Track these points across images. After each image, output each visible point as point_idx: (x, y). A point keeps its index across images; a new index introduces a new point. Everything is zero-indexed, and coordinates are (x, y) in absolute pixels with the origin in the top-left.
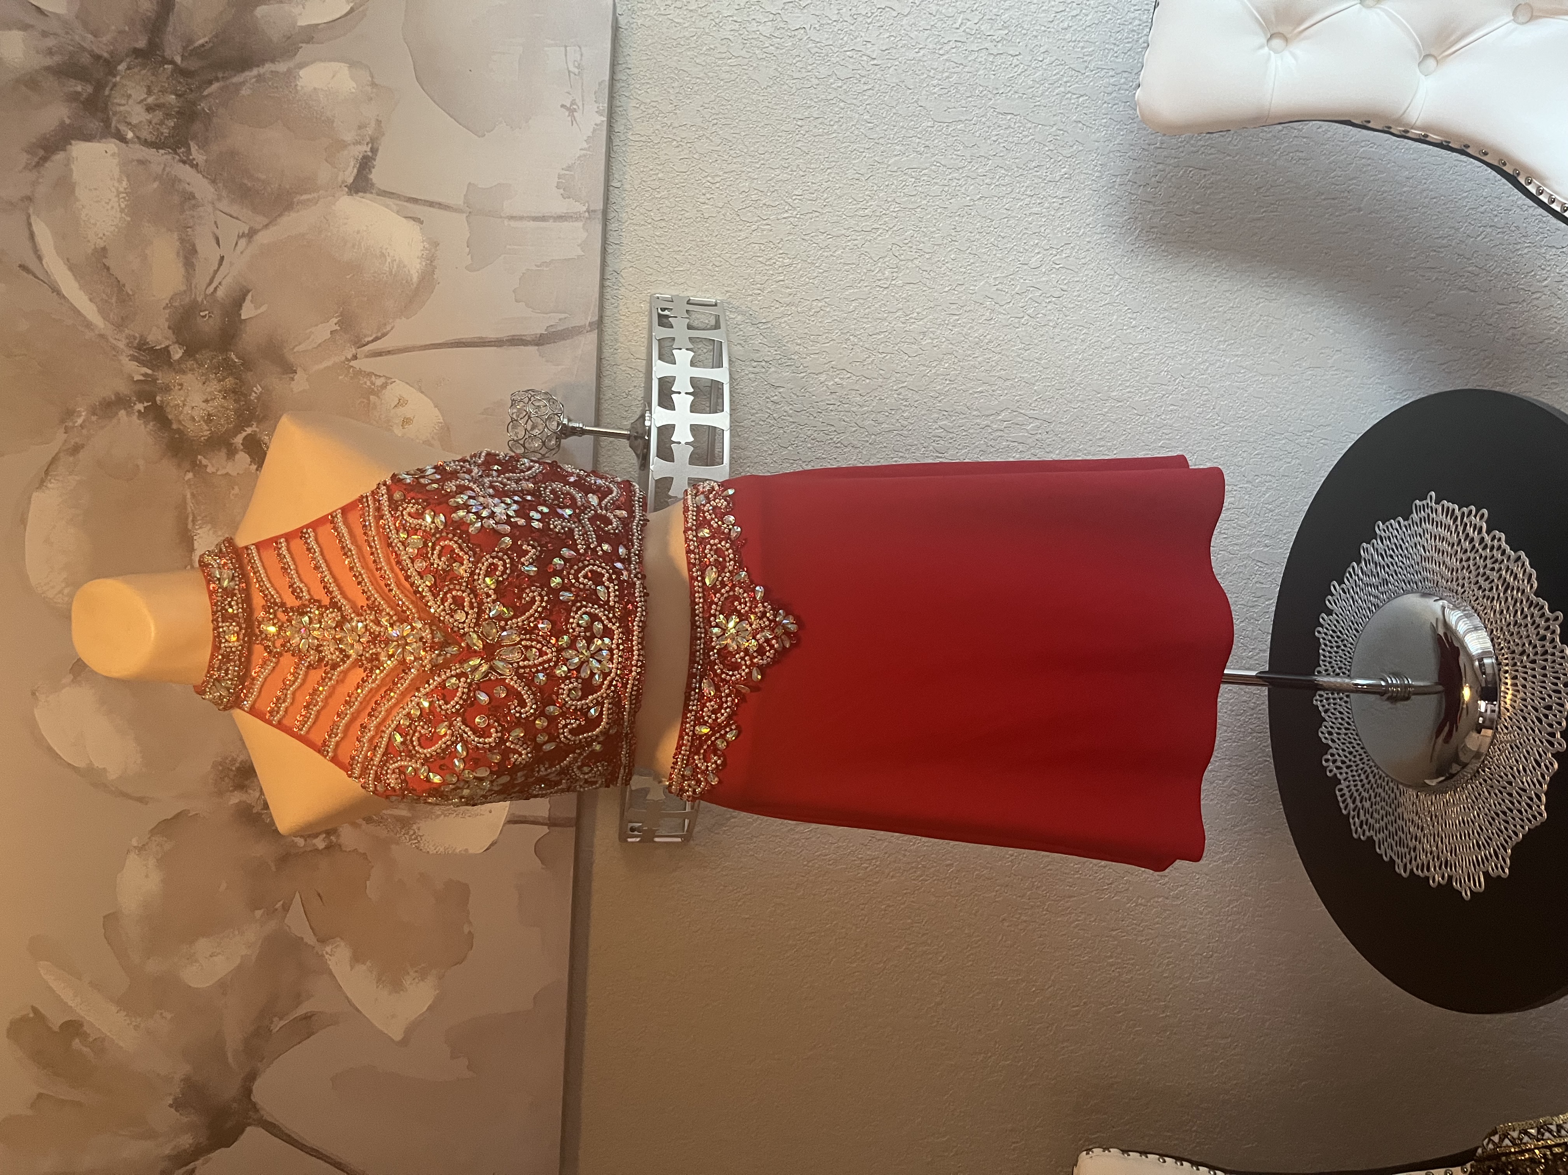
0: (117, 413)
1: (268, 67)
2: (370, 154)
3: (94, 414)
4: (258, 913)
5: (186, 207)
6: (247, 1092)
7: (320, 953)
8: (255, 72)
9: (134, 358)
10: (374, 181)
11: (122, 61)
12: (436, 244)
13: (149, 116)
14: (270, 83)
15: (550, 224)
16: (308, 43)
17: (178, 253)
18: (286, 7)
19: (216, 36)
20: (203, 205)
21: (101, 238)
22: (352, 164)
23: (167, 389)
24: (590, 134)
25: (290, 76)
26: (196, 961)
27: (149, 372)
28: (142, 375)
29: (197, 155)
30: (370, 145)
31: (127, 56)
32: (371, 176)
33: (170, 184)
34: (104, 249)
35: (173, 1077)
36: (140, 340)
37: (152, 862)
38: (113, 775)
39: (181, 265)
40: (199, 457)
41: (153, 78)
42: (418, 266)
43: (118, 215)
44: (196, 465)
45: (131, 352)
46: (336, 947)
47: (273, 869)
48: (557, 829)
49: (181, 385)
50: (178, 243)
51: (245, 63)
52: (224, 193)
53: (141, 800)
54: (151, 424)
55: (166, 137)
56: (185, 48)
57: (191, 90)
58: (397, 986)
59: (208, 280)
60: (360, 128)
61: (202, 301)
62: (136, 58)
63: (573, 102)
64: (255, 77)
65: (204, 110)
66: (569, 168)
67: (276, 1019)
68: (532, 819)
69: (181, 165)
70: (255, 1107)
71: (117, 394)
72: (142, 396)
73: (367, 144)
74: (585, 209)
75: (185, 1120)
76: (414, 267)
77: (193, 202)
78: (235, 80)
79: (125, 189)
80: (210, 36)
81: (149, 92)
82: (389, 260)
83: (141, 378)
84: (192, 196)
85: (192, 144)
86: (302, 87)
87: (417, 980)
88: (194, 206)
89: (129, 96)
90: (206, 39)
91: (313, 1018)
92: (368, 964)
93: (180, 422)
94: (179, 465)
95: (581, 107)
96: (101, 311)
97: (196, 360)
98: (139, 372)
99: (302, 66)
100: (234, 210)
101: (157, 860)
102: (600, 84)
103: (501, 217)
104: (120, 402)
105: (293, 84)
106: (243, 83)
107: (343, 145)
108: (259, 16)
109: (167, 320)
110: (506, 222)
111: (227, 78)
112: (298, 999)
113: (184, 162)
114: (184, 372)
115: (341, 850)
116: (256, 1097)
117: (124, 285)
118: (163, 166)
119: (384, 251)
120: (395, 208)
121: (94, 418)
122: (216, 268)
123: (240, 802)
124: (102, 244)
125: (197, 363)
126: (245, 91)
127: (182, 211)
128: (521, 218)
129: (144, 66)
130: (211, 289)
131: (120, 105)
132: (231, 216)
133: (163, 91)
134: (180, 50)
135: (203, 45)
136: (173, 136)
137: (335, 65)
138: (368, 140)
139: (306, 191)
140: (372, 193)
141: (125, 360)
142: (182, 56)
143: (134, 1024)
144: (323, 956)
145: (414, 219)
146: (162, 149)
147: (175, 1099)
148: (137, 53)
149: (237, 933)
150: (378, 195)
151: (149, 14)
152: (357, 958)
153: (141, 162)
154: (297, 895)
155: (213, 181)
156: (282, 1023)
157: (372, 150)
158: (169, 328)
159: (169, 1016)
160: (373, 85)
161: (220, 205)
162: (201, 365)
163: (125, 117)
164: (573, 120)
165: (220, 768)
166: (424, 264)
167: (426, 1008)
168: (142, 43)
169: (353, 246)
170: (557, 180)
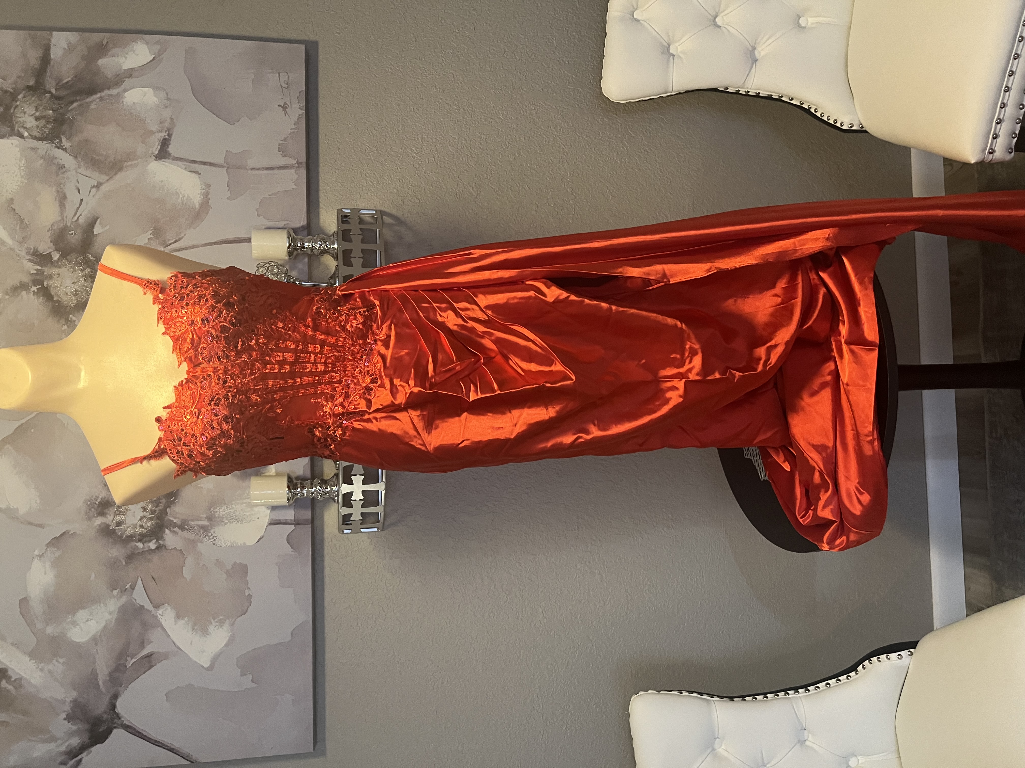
0: (20, 293)
1: (106, 92)
2: (167, 137)
3: (7, 295)
4: (115, 592)
5: (60, 173)
6: (114, 707)
7: (155, 614)
8: (98, 95)
9: (30, 261)
10: (171, 152)
11: (19, 94)
12: (209, 186)
13: (37, 123)
14: (107, 101)
15: (276, 171)
16: (129, 78)
17: (56, 199)
18: (116, 59)
19: (76, 76)
20: (70, 171)
21: (10, 193)
22: (157, 144)
23: (50, 277)
24: (296, 120)
25: (119, 96)
26: (78, 625)
27: (40, 268)
28: (35, 270)
29: (66, 143)
30: (167, 132)
31: (23, 90)
32: (169, 150)
33: (50, 160)
34: (12, 199)
35: (66, 700)
36: (34, 250)
37: (48, 564)
38: (22, 510)
39: (58, 205)
40: (71, 316)
41: (39, 102)
42: (199, 199)
43: (20, 180)
44: (69, 321)
45: (29, 257)
46: (166, 609)
47: (124, 563)
48: (300, 526)
49: (59, 274)
50: (55, 194)
51: (92, 91)
52: (82, 164)
53: (41, 526)
54: (41, 298)
55: (47, 134)
56: (57, 85)
57: (61, 107)
58: (205, 632)
59: (74, 214)
60: (161, 123)
61: (70, 226)
62: (29, 91)
63: (285, 104)
64: (99, 98)
65: (69, 117)
66: (285, 140)
67: (129, 659)
68: (284, 521)
69: (56, 149)
70: (118, 716)
71: (21, 282)
72: (35, 282)
73: (166, 131)
74: (295, 162)
75: (74, 728)
76: (196, 200)
77: (64, 170)
78: (88, 100)
79: (24, 164)
80: (71, 77)
81: (37, 110)
82: (181, 196)
83: (35, 272)
84: (63, 167)
85: (62, 137)
86: (126, 102)
87: (217, 627)
88: (64, 172)
89: (25, 113)
90: (70, 79)
91: (153, 656)
92: (186, 619)
93: (58, 296)
94: (58, 321)
95: (290, 105)
96: (10, 235)
97: (67, 259)
98: (33, 268)
99: (126, 91)
100: (88, 173)
101: (51, 562)
102: (300, 92)
103: (246, 169)
104: (23, 286)
105: (121, 101)
106: (92, 102)
107: (152, 133)
108: (100, 65)
109: (49, 237)
110: (250, 172)
111: (82, 100)
112: (142, 645)
113: (58, 148)
114: (60, 267)
115: (167, 549)
116: (119, 709)
117: (24, 219)
118: (45, 151)
119: (178, 191)
120: (184, 167)
121: (7, 297)
122: (78, 206)
123: (102, 523)
124: (11, 196)
125: (68, 261)
126: (93, 106)
127: (58, 175)
128: (258, 169)
129: (33, 95)
130: (76, 218)
131: (19, 117)
132: (87, 177)
133: (46, 109)
134: (54, 84)
135: (67, 82)
136: (51, 134)
137: (145, 89)
138: (166, 129)
139: (130, 160)
140: (169, 159)
141: (25, 262)
142: (56, 89)
143: (40, 667)
144: (157, 616)
145: (195, 172)
146: (45, 141)
147: (67, 715)
148: (29, 88)
149: (102, 605)
150: (173, 159)
151: (36, 66)
152: (178, 617)
153: (33, 149)
154: (140, 578)
155: (76, 157)
156: (134, 660)
157: (168, 135)
158: (51, 242)
159: (61, 660)
160: (168, 99)
161: (79, 171)
162: (70, 262)
163: (23, 124)
164: (286, 113)
165: (89, 503)
166: (202, 197)
167: (223, 645)
168: (32, 83)
169: (159, 189)
170: (278, 147)
